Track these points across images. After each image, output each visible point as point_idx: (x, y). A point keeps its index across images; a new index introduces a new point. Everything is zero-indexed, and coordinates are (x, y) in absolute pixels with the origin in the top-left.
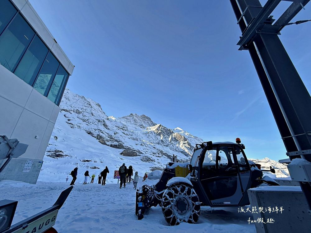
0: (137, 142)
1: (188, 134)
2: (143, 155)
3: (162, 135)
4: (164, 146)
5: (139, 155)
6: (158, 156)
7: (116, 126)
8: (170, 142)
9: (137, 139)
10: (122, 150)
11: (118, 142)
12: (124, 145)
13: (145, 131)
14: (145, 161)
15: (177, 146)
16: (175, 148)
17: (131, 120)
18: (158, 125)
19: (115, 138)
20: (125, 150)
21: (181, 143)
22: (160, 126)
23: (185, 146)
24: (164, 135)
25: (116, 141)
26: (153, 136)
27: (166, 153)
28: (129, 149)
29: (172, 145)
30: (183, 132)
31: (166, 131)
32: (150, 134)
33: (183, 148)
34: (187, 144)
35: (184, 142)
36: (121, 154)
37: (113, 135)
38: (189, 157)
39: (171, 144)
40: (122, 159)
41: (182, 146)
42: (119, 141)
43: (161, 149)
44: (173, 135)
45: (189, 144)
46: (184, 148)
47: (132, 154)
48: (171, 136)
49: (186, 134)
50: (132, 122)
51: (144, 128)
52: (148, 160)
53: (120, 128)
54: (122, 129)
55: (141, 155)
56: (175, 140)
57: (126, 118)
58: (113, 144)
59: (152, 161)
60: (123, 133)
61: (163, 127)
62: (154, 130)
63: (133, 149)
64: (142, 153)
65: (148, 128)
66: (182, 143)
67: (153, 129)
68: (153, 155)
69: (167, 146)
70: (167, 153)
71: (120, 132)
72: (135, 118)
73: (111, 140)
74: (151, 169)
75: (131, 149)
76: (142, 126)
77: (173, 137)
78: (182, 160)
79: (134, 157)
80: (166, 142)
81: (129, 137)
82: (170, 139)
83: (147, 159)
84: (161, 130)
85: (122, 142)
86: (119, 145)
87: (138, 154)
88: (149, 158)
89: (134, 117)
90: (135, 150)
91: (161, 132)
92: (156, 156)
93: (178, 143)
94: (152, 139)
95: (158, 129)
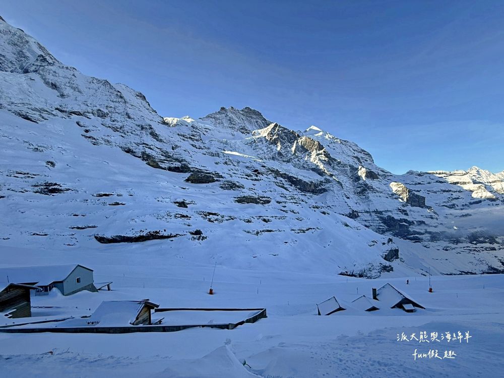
0: (217, 159)
1: (330, 136)
2: (224, 180)
3: (279, 144)
4: (284, 161)
5: (217, 180)
6: (256, 180)
7: (178, 135)
8: (294, 154)
9: (218, 154)
10: (187, 175)
11: (180, 162)
12: (190, 166)
13: (249, 138)
14: (227, 188)
15: (306, 159)
16: (302, 164)
17: (224, 121)
18: (272, 125)
19: (175, 156)
20: (192, 175)
21: (313, 153)
22: (276, 126)
23: (320, 160)
24: (282, 144)
25: (177, 160)
26: (263, 147)
27: (285, 174)
28: (200, 171)
29: (296, 160)
30: (321, 133)
31: (286, 136)
32: (258, 144)
33: (315, 163)
34: (323, 156)
35: (318, 152)
36: (187, 180)
37: (170, 150)
38: (324, 177)
39: (295, 158)
40: (184, 188)
41: (315, 159)
42: (182, 161)
43: (276, 168)
44: (300, 140)
45: (327, 155)
46: (317, 163)
47: (205, 179)
48: (295, 143)
49: (327, 137)
50: (225, 125)
51: (249, 133)
52: (232, 187)
53: (186, 138)
54: (191, 139)
55: (221, 179)
56: (304, 149)
57: (214, 118)
58: (172, 166)
59: (239, 187)
60: (192, 145)
61: (280, 129)
62: (266, 134)
63: (206, 171)
64: (221, 177)
65: (255, 132)
66: (315, 154)
67: (264, 132)
68: (247, 178)
69: (288, 161)
70: (287, 173)
71: (186, 145)
72: (230, 115)
73: (169, 159)
74: (236, 199)
75: (203, 172)
76: (244, 130)
77: (300, 144)
78: (312, 182)
79: (210, 184)
80: (286, 154)
81: (204, 151)
82: (293, 149)
83: (230, 185)
84: (278, 135)
85: (186, 162)
86: (182, 167)
87: (215, 179)
88: (234, 184)
89: (228, 114)
90: (209, 173)
91: (278, 138)
92: (252, 180)
93: (308, 155)
94: (262, 152)
95: (271, 133)
